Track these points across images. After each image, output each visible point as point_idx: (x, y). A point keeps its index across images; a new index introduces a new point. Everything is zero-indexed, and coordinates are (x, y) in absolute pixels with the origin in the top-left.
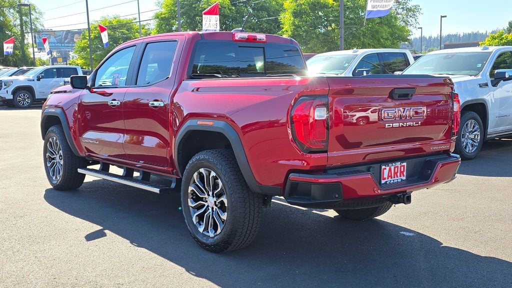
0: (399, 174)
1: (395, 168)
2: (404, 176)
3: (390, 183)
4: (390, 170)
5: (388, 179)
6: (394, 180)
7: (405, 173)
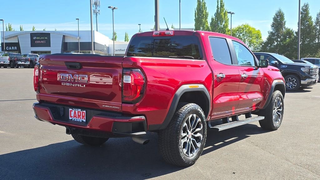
0: (81, 117)
1: (78, 112)
2: (84, 119)
3: (74, 120)
4: (75, 112)
5: (74, 117)
6: (77, 120)
7: (85, 117)
